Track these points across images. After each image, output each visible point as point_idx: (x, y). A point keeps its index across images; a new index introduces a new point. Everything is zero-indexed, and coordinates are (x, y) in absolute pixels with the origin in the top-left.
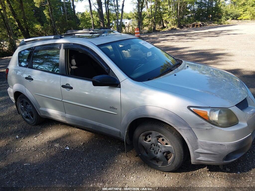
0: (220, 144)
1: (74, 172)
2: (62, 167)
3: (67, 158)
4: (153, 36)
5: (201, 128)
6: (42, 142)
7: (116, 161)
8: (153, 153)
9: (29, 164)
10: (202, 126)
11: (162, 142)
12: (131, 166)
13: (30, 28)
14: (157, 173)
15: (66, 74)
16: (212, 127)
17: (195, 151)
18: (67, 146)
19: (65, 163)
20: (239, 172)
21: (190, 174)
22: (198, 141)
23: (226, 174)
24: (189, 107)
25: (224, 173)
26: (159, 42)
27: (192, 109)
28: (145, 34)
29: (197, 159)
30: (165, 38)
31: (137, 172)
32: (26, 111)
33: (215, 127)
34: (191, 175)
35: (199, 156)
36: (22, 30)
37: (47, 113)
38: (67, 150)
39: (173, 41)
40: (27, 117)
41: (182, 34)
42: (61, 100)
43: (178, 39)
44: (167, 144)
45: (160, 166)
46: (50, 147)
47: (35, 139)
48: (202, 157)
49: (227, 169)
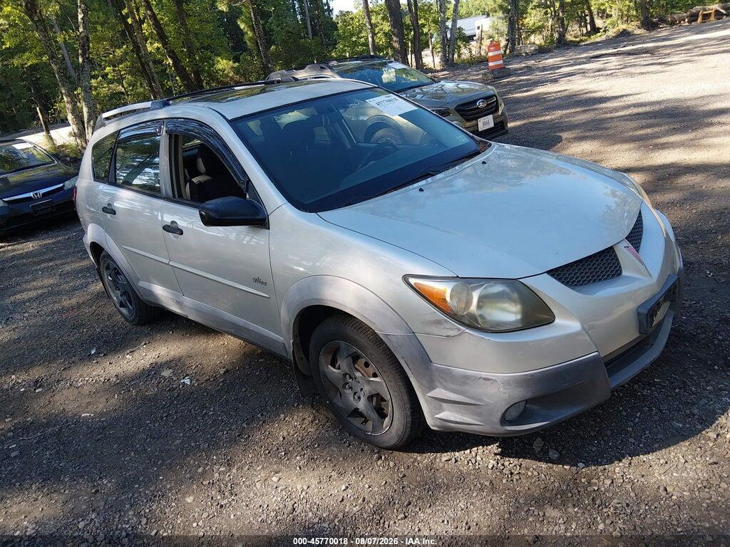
0: (483, 377)
1: (176, 438)
2: (156, 425)
3: (177, 405)
4: (550, 61)
5: (436, 333)
6: (138, 365)
7: (282, 416)
8: (352, 399)
9: (92, 415)
10: (436, 327)
11: (363, 370)
12: (310, 430)
13: (203, 71)
14: (363, 450)
15: (174, 196)
16: (459, 330)
17: (429, 394)
18: (187, 375)
19: (166, 416)
20: (581, 465)
21: (444, 459)
22: (433, 368)
23: (543, 466)
24: (406, 278)
25: (539, 464)
26: (555, 81)
27: (412, 281)
28: (530, 56)
29: (437, 416)
30: (582, 66)
31: (316, 446)
32: (119, 290)
33: (467, 331)
34: (446, 461)
35: (441, 410)
36: (184, 76)
37: (151, 293)
38: (183, 386)
39: (603, 72)
40: (122, 305)
41: (645, 49)
42: (166, 261)
43: (621, 67)
44: (375, 375)
45: (370, 433)
46: (150, 377)
47: (128, 356)
48: (449, 411)
49: (550, 453)
